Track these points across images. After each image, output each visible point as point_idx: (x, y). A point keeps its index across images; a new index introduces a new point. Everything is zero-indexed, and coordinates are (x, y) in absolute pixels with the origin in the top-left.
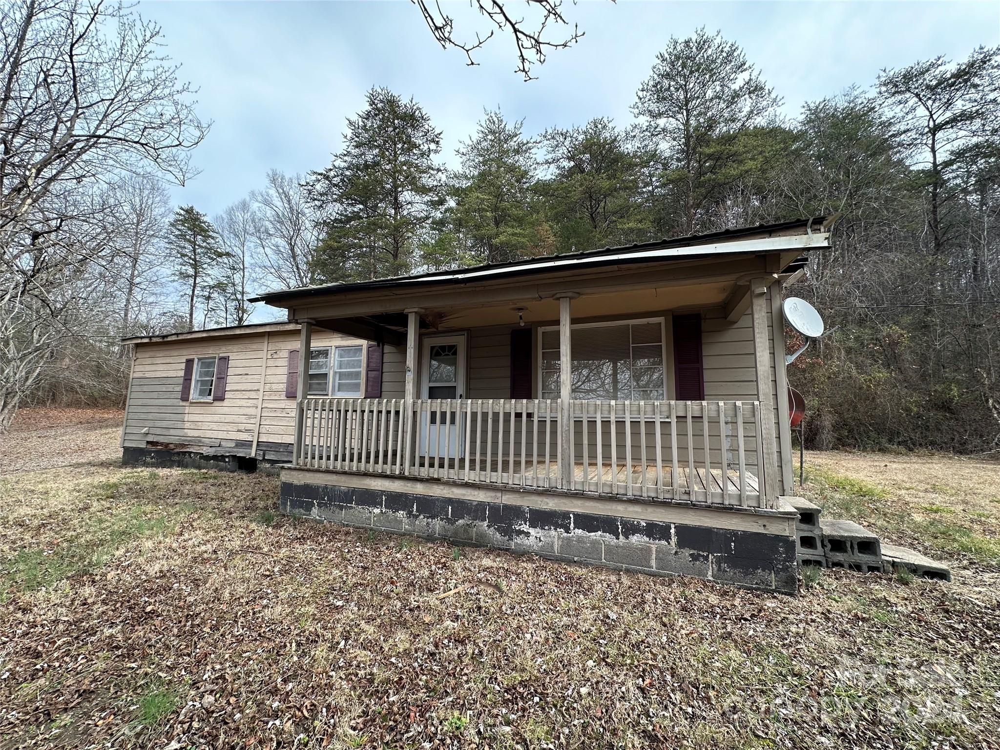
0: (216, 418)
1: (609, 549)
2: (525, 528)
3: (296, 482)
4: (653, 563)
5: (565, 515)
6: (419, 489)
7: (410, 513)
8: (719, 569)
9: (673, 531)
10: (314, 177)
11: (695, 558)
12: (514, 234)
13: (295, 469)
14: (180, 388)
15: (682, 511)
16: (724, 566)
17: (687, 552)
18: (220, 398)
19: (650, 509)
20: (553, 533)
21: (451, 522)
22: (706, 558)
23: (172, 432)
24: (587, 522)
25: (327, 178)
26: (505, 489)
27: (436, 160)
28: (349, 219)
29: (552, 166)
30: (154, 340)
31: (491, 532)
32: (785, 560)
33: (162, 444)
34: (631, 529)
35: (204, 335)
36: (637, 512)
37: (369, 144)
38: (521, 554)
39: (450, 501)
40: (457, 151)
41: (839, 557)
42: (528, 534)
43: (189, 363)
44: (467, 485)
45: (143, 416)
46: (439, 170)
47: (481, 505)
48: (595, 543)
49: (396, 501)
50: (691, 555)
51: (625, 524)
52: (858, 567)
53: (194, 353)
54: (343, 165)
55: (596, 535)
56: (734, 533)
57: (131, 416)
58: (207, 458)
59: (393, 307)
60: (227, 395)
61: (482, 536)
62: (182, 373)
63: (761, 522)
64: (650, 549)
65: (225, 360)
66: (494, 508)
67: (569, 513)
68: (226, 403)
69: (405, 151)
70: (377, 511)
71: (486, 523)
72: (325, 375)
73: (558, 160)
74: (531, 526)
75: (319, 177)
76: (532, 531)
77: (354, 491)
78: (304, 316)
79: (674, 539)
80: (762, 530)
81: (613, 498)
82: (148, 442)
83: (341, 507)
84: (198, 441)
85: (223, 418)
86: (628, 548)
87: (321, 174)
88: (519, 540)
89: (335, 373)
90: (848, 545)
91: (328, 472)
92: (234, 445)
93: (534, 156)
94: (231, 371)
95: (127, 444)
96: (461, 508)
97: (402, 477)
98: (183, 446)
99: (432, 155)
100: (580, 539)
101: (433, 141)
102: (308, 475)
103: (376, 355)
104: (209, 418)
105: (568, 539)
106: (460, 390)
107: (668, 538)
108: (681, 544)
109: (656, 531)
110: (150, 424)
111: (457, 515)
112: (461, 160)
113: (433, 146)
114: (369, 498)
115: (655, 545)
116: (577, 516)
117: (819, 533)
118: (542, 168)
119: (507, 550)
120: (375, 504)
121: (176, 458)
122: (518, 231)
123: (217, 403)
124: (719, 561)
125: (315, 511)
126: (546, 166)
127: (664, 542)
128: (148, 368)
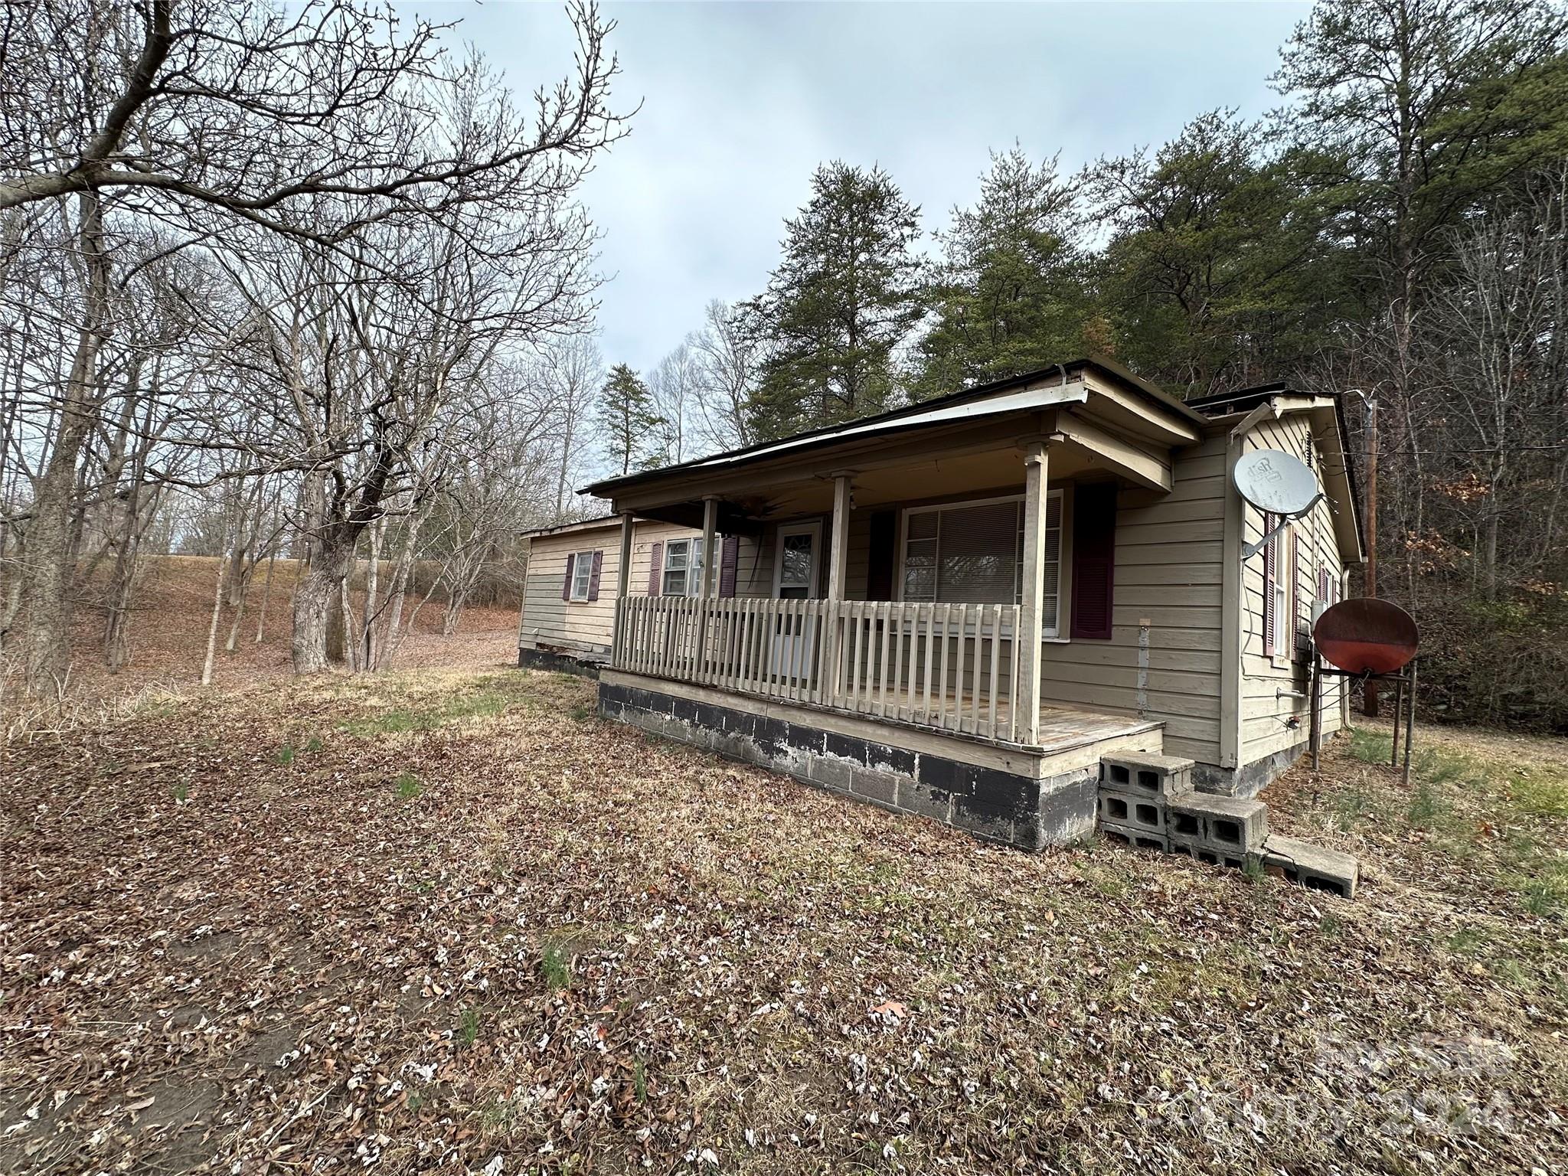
0: (590, 620)
1: (858, 778)
2: (784, 746)
3: (611, 684)
4: (896, 798)
5: (819, 734)
6: (701, 696)
7: (693, 721)
8: (958, 812)
9: (917, 761)
10: (740, 311)
11: (936, 796)
12: (1021, 352)
13: (610, 670)
14: (562, 587)
15: (928, 738)
16: (963, 808)
17: (928, 788)
18: (593, 598)
19: (897, 734)
20: (808, 754)
21: (724, 734)
22: (947, 798)
23: (556, 634)
24: (840, 745)
25: (756, 307)
26: (769, 701)
27: (913, 250)
28: (791, 357)
29: (1104, 222)
30: (545, 534)
31: (756, 747)
32: (1027, 810)
33: (547, 646)
34: (878, 756)
35: (582, 527)
36: (884, 737)
37: (814, 248)
38: (776, 774)
39: (725, 711)
40: (936, 234)
41: (1186, 839)
42: (786, 753)
43: (571, 557)
44: (738, 694)
45: (535, 616)
46: (917, 265)
47: (750, 717)
48: (844, 768)
49: (684, 708)
50: (932, 792)
51: (871, 749)
52: (1208, 857)
53: (574, 548)
54: (781, 285)
55: (845, 760)
56: (976, 769)
57: (527, 615)
58: (581, 664)
59: (691, 496)
60: (601, 595)
61: (748, 751)
62: (564, 570)
63: (1006, 758)
64: (892, 782)
65: (599, 555)
66: (760, 721)
67: (823, 732)
68: (599, 603)
69: (867, 247)
70: (668, 717)
71: (752, 738)
72: (683, 573)
73: (1115, 210)
74: (791, 744)
75: (748, 309)
76: (790, 750)
77: (652, 695)
78: (623, 508)
79: (917, 772)
80: (1004, 768)
81: (860, 718)
82: (538, 644)
83: (641, 712)
84: (575, 645)
85: (594, 620)
86: (873, 777)
87: (750, 304)
88: (778, 759)
89: (693, 570)
90: (1200, 825)
91: (633, 673)
92: (602, 650)
93: (1076, 211)
94: (604, 568)
95: (523, 646)
96: (736, 720)
97: (688, 683)
98: (563, 649)
99: (908, 245)
100: (831, 762)
101: (906, 223)
102: (620, 676)
103: (731, 548)
104: (584, 620)
105: (821, 762)
106: (812, 592)
107: (911, 770)
108: (923, 778)
109: (901, 760)
110: (538, 624)
111: (730, 728)
112: (942, 246)
113: (907, 231)
114: (662, 703)
115: (900, 776)
116: (830, 735)
117: (1162, 802)
118: (1086, 228)
119: (767, 769)
120: (667, 710)
121: (558, 663)
122: (1028, 345)
123: (591, 604)
124: (958, 802)
125: (622, 713)
126: (1095, 224)
127: (907, 774)
128: (543, 564)
